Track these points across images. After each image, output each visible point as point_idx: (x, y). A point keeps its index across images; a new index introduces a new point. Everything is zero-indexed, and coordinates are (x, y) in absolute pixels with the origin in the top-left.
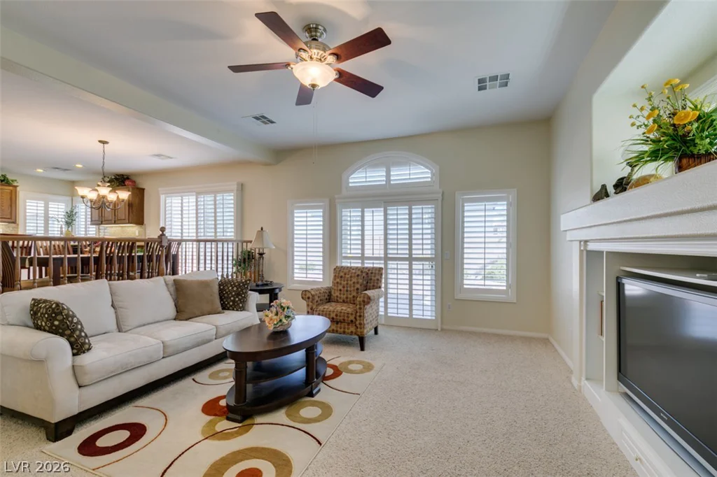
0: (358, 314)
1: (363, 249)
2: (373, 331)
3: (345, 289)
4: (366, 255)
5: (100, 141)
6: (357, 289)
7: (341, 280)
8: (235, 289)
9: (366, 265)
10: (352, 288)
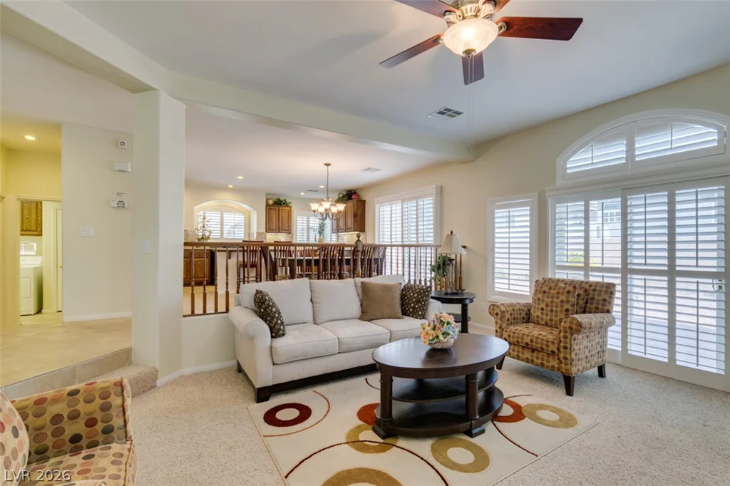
0: (562, 344)
1: (587, 256)
2: (595, 370)
3: (549, 308)
4: (591, 265)
5: (325, 164)
6: (567, 310)
7: (543, 296)
8: (416, 295)
9: (592, 279)
10: (559, 309)
